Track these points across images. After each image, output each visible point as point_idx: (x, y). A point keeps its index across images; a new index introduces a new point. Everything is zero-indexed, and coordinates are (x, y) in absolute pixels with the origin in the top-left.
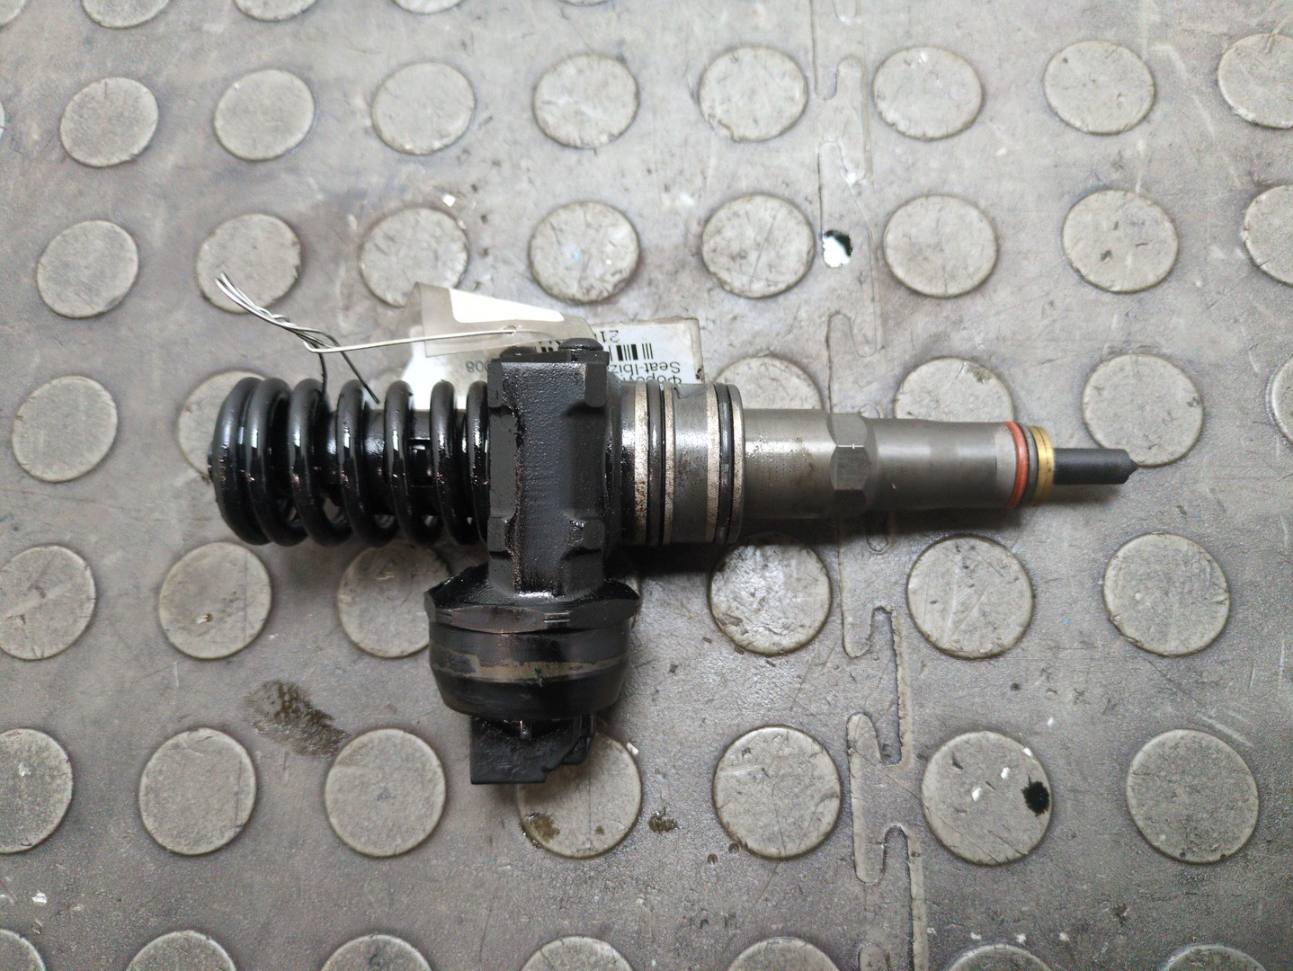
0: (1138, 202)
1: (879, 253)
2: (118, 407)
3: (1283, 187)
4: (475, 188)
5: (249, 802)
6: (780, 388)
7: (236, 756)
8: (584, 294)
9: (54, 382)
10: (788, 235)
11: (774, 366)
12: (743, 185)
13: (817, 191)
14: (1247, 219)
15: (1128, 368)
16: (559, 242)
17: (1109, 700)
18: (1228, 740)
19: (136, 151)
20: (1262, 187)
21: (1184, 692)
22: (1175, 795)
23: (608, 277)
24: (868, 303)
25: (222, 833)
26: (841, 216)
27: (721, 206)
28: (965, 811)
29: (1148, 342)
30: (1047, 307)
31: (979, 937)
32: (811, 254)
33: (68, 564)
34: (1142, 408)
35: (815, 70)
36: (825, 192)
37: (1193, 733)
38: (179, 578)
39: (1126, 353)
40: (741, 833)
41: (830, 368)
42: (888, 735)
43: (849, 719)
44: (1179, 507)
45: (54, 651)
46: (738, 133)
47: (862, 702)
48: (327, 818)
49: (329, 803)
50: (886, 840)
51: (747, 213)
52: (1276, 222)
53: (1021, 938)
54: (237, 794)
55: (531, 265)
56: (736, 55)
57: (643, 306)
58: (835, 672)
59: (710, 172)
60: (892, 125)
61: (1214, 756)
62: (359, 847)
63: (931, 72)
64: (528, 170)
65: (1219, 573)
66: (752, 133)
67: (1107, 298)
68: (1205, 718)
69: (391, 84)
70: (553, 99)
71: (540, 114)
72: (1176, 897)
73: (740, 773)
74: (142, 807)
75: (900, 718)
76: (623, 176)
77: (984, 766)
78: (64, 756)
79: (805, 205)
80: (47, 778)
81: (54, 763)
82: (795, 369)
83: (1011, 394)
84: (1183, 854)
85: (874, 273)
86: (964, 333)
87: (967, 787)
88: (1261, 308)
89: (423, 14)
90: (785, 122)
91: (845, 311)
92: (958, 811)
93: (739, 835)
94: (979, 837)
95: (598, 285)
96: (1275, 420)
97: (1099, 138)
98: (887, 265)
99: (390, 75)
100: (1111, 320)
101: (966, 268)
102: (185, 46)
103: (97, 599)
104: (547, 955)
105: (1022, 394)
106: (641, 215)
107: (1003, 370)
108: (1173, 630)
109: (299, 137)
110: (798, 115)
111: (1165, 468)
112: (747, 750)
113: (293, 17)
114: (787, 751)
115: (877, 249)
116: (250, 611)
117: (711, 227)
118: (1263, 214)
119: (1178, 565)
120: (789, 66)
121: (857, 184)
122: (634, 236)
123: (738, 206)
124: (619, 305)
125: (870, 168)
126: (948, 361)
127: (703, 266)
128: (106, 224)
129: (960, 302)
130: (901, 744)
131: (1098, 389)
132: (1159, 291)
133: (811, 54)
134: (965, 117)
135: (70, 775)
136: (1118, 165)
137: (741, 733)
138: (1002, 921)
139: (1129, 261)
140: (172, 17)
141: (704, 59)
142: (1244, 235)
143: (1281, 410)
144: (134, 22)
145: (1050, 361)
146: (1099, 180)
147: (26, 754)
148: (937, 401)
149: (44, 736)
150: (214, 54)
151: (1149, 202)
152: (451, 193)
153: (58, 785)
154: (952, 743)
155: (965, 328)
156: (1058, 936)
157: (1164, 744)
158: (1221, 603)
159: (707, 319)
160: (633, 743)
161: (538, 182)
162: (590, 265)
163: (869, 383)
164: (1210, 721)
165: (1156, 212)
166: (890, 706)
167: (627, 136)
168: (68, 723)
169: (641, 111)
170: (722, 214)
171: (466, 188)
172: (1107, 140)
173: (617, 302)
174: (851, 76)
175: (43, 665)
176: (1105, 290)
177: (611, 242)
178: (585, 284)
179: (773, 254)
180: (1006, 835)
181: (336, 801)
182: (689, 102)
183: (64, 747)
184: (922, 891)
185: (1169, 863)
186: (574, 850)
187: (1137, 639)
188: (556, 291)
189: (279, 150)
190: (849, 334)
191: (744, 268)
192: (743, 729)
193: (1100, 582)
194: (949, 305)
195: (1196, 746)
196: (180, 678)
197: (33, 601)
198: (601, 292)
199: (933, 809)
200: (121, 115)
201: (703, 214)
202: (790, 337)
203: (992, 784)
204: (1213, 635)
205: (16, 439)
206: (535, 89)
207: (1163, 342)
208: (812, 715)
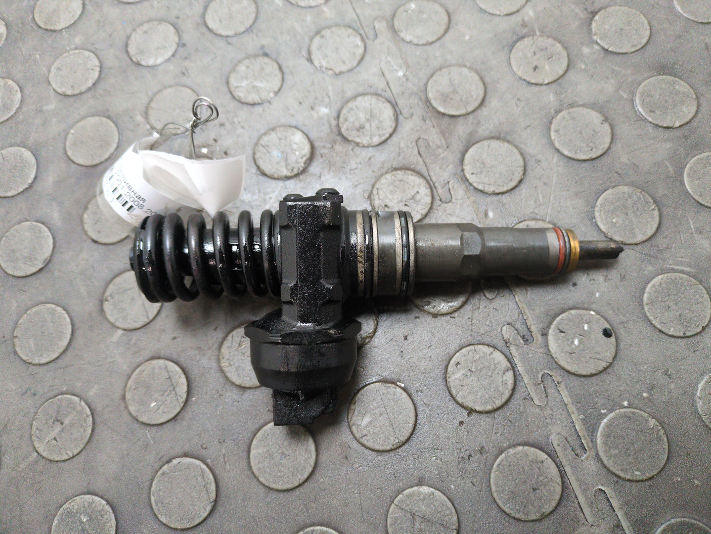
0: (540, 39)
1: (428, 103)
2: (68, 313)
3: (603, 11)
4: (215, 140)
5: (213, 487)
6: (405, 184)
7: (198, 466)
8: (291, 173)
9: (28, 312)
10: (381, 110)
11: (398, 174)
12: (349, 94)
13: (386, 85)
14: (593, 30)
15: (567, 117)
16: (268, 152)
17: (621, 275)
18: (682, 272)
19: (30, 181)
20: (594, 13)
21: (654, 258)
22: (669, 307)
23: (300, 160)
24: (432, 129)
25: (205, 509)
26: (403, 93)
27: (342, 108)
28: (574, 353)
29: (571, 101)
30: (518, 102)
31: (605, 411)
32: (395, 116)
33: (71, 403)
34: (581, 133)
35: (363, 28)
36: (391, 84)
37: (666, 275)
38: (134, 387)
39: (563, 110)
40: (470, 405)
41: (426, 166)
42: (523, 330)
43: (501, 329)
44: (616, 172)
45: (79, 449)
46: (337, 71)
47: (504, 319)
48: (258, 480)
49: (255, 471)
50: (542, 381)
51: (357, 107)
52: (607, 27)
53: (626, 403)
54: (205, 486)
55: (258, 167)
56: (322, 34)
57: (322, 168)
58: (486, 310)
59: (331, 93)
60: (410, 42)
61: (680, 282)
62: (280, 487)
63: (419, 12)
64: (239, 122)
65: (647, 196)
66: (344, 68)
67: (544, 88)
68: (668, 266)
69: (153, 105)
70: (239, 85)
71: (235, 94)
72: (689, 356)
73: (458, 375)
74: (156, 512)
75: (525, 320)
76: (288, 109)
77: (575, 327)
78: (104, 502)
79: (383, 93)
80: (99, 517)
81: (100, 508)
82: (409, 172)
83: (517, 147)
84: (684, 333)
85: (430, 114)
86: (483, 127)
87: (571, 340)
88: (616, 68)
89: (157, 65)
90: (358, 57)
91: (422, 137)
92: (571, 354)
93: (470, 406)
94: (586, 362)
95: (296, 166)
96: (643, 117)
97: (510, 16)
98: (434, 108)
99: (151, 100)
100: (550, 97)
101: (472, 97)
102: (38, 121)
103: (92, 414)
104: (397, 504)
105: (522, 146)
106: (304, 125)
107: (509, 137)
108: (637, 230)
109: (115, 146)
110: (363, 53)
111: (602, 157)
112: (458, 363)
113: (89, 89)
114: (477, 357)
115: (426, 102)
116: (178, 390)
117: (341, 119)
118: (599, 26)
119: (626, 199)
120: (350, 31)
121: (404, 75)
122: (305, 136)
123: (350, 105)
124: (310, 172)
125: (408, 67)
126: (481, 143)
127: (345, 139)
128: (28, 223)
129: (476, 113)
130: (531, 332)
131: (557, 131)
132: (567, 76)
133: (358, 22)
134: (443, 27)
135: (111, 511)
136: (524, 25)
137: (451, 356)
138: (613, 398)
139: (547, 67)
140: (24, 109)
141: (307, 40)
142: (595, 38)
143: (645, 111)
144: (6, 118)
145: (529, 126)
146: (518, 35)
147: (82, 510)
148: (483, 163)
149: (89, 496)
150: (54, 120)
151: (545, 38)
152: (204, 147)
153: (107, 519)
154: (555, 322)
155: (482, 125)
156: (642, 396)
157: (654, 285)
158: (653, 210)
159: (357, 164)
160: (399, 382)
161: (247, 127)
162: (288, 157)
163: (447, 166)
164: (671, 267)
165: (550, 41)
166: (519, 316)
167: (282, 90)
168: (99, 485)
169: (286, 76)
170: (344, 111)
171: (211, 142)
172: (514, 16)
173: (309, 171)
174: (381, 26)
175: (75, 459)
176: (541, 85)
177: (294, 143)
178: (289, 167)
179: (377, 122)
180: (599, 357)
181: (259, 469)
182: (308, 64)
183: (102, 497)
184: (569, 399)
185: (680, 340)
186: (391, 446)
187: (622, 240)
188: (276, 176)
189: (106, 156)
190: (428, 146)
191: (365, 133)
192: (451, 354)
193: (594, 221)
194: (471, 117)
195: (670, 281)
196: (153, 438)
197: (58, 428)
198: (299, 169)
199: (559, 357)
200: (16, 166)
201: (335, 114)
202: (400, 158)
203: (582, 335)
204: (656, 226)
205: (18, 349)
206: (228, 83)
207: (578, 99)
208: (483, 334)
